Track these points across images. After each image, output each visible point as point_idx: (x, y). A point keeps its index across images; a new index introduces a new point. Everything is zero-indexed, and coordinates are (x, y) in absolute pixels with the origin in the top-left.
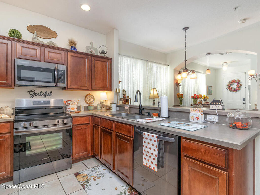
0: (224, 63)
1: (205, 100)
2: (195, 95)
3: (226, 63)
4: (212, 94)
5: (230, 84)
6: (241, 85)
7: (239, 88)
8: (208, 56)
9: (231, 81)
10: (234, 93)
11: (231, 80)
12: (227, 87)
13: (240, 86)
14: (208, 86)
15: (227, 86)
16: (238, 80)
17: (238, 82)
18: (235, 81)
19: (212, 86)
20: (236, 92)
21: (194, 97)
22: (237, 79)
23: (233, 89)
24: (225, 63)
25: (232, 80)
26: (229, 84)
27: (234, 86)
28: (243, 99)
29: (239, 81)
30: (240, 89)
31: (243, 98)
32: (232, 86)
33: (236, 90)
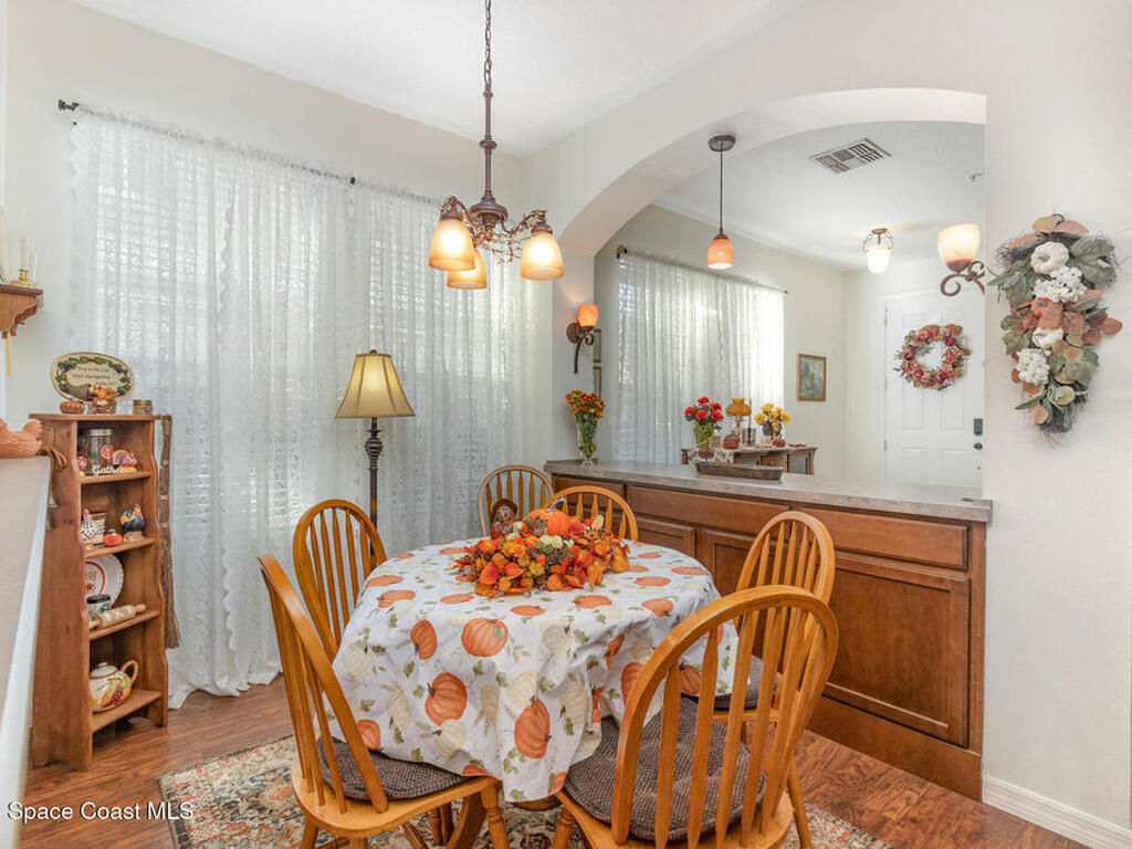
0: (874, 232)
1: (769, 429)
2: (703, 401)
3: (884, 230)
4: (823, 399)
5: (914, 349)
6: (967, 353)
7: (954, 367)
8: (719, 153)
9: (917, 334)
10: (932, 393)
11: (917, 326)
12: (899, 363)
13: (960, 358)
14: (801, 356)
15: (899, 357)
16: (952, 326)
17: (952, 337)
18: (935, 330)
19: (824, 359)
20: (939, 389)
21: (697, 410)
22: (945, 324)
23: (926, 375)
24: (879, 234)
25: (923, 329)
26: (911, 346)
27: (933, 359)
28: (975, 427)
29: (958, 330)
30: (960, 375)
31: (975, 420)
32: (920, 360)
33: (939, 380)
